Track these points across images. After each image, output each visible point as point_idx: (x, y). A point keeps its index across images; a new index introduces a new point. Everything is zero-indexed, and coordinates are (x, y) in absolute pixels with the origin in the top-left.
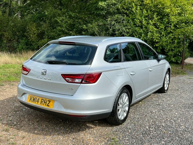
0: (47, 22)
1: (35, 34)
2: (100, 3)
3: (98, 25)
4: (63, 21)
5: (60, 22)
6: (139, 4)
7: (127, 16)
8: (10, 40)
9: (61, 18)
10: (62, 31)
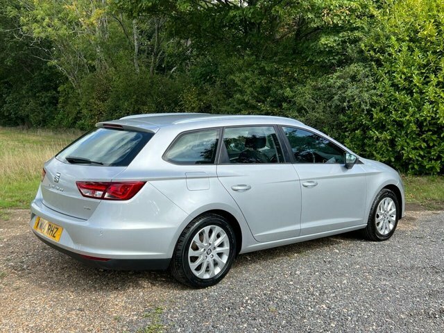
0: (218, 83)
2: (323, 40)
4: (247, 82)
5: (239, 83)
7: (380, 65)
9: (243, 76)
10: (243, 102)
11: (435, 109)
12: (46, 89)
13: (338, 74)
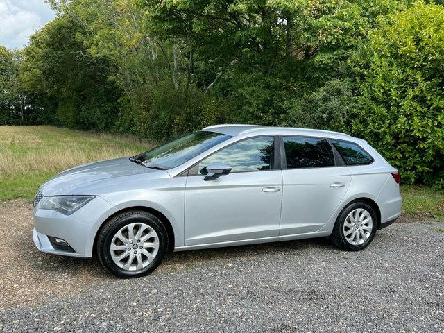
1: (211, 118)
2: (318, 58)
3: (307, 101)
4: (254, 94)
5: (247, 96)
6: (388, 55)
9: (250, 90)
11: (410, 122)
12: (110, 100)
13: (325, 88)
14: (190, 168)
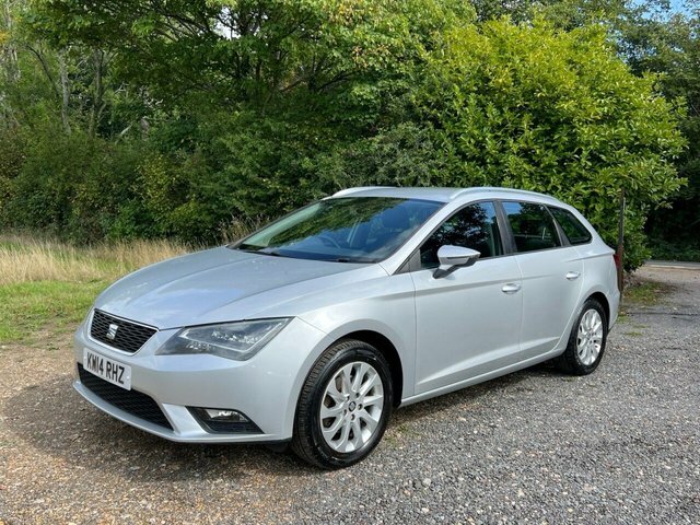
0: (198, 149)
1: (160, 187)
2: (356, 90)
3: (348, 158)
4: (245, 147)
5: (233, 149)
6: (475, 89)
7: (438, 126)
8: (92, 208)
9: (237, 139)
10: (239, 176)
13: (380, 137)
14: (409, 258)
